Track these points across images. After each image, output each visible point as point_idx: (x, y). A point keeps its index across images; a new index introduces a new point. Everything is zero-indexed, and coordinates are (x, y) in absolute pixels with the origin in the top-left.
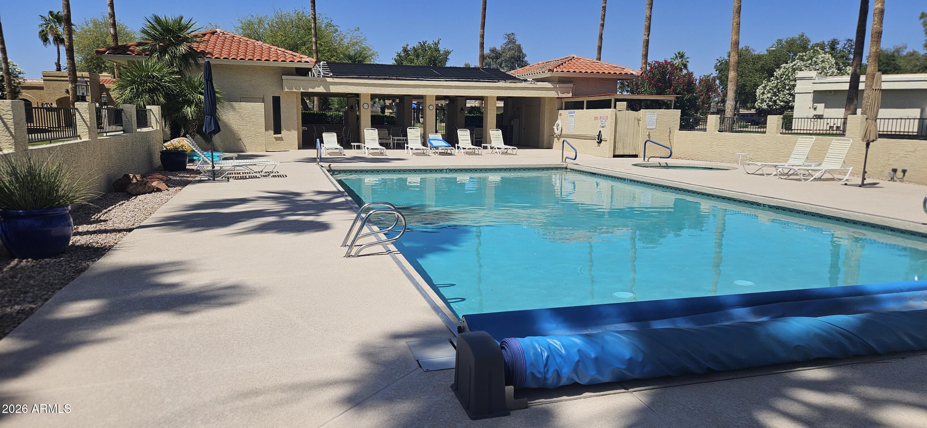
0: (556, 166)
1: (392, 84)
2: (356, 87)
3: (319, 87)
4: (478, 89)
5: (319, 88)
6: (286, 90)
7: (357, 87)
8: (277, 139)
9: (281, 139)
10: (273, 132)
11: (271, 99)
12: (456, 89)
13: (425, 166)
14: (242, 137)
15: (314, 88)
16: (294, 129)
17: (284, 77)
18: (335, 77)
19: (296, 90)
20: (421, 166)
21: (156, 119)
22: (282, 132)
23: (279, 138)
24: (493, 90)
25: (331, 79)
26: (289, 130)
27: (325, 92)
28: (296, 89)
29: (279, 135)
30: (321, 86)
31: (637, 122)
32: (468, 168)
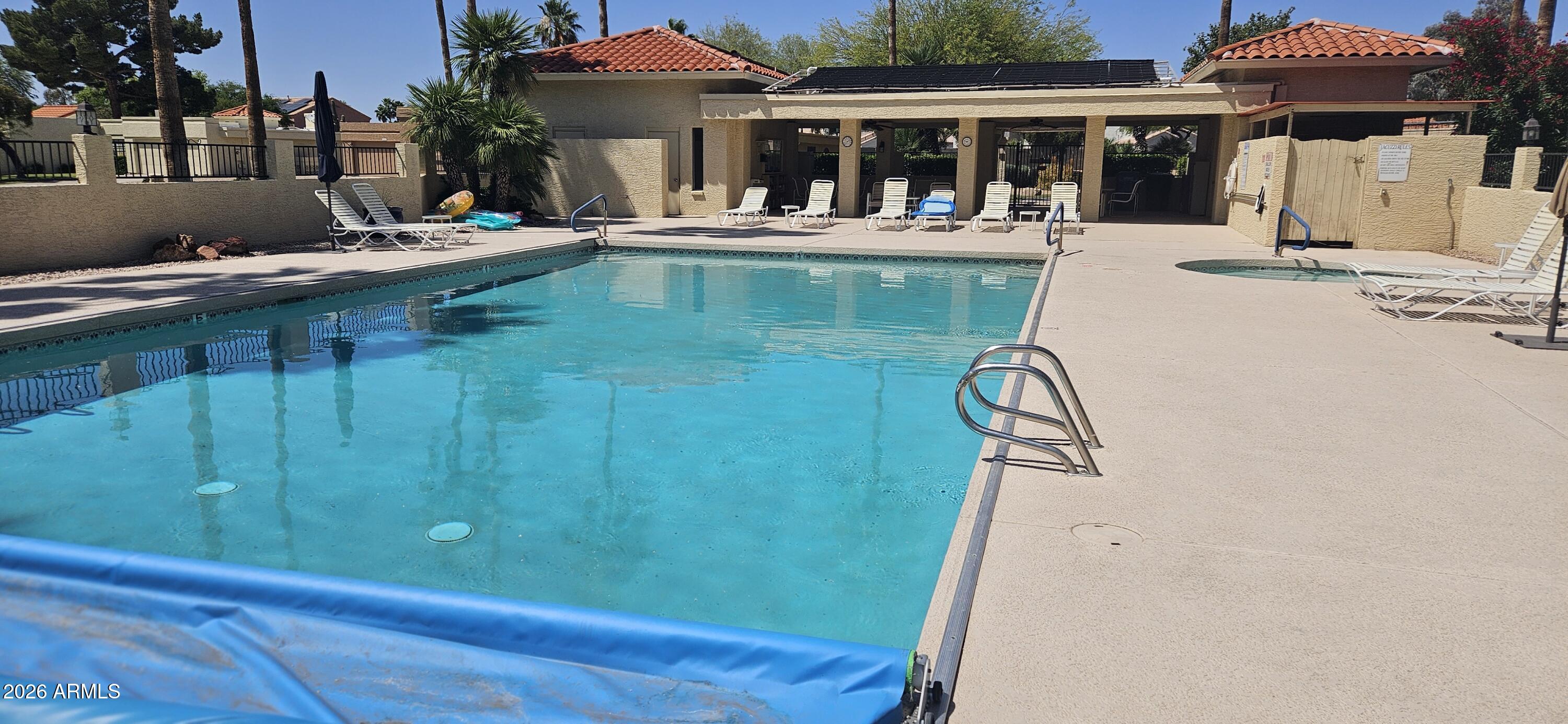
0: (1023, 257)
1: (878, 101)
2: (814, 108)
3: (755, 110)
4: (1047, 103)
5: (756, 113)
6: (705, 117)
7: (817, 108)
8: (696, 198)
9: (702, 198)
10: (691, 187)
11: (691, 131)
12: (999, 104)
13: (760, 247)
14: (630, 193)
15: (747, 113)
16: (722, 183)
17: (703, 96)
18: (780, 93)
19: (720, 118)
20: (754, 246)
21: (403, 162)
22: (704, 187)
23: (700, 196)
24: (1078, 104)
25: (774, 96)
26: (714, 183)
27: (765, 118)
28: (719, 115)
29: (699, 192)
30: (759, 109)
31: (1353, 165)
32: (838, 253)
